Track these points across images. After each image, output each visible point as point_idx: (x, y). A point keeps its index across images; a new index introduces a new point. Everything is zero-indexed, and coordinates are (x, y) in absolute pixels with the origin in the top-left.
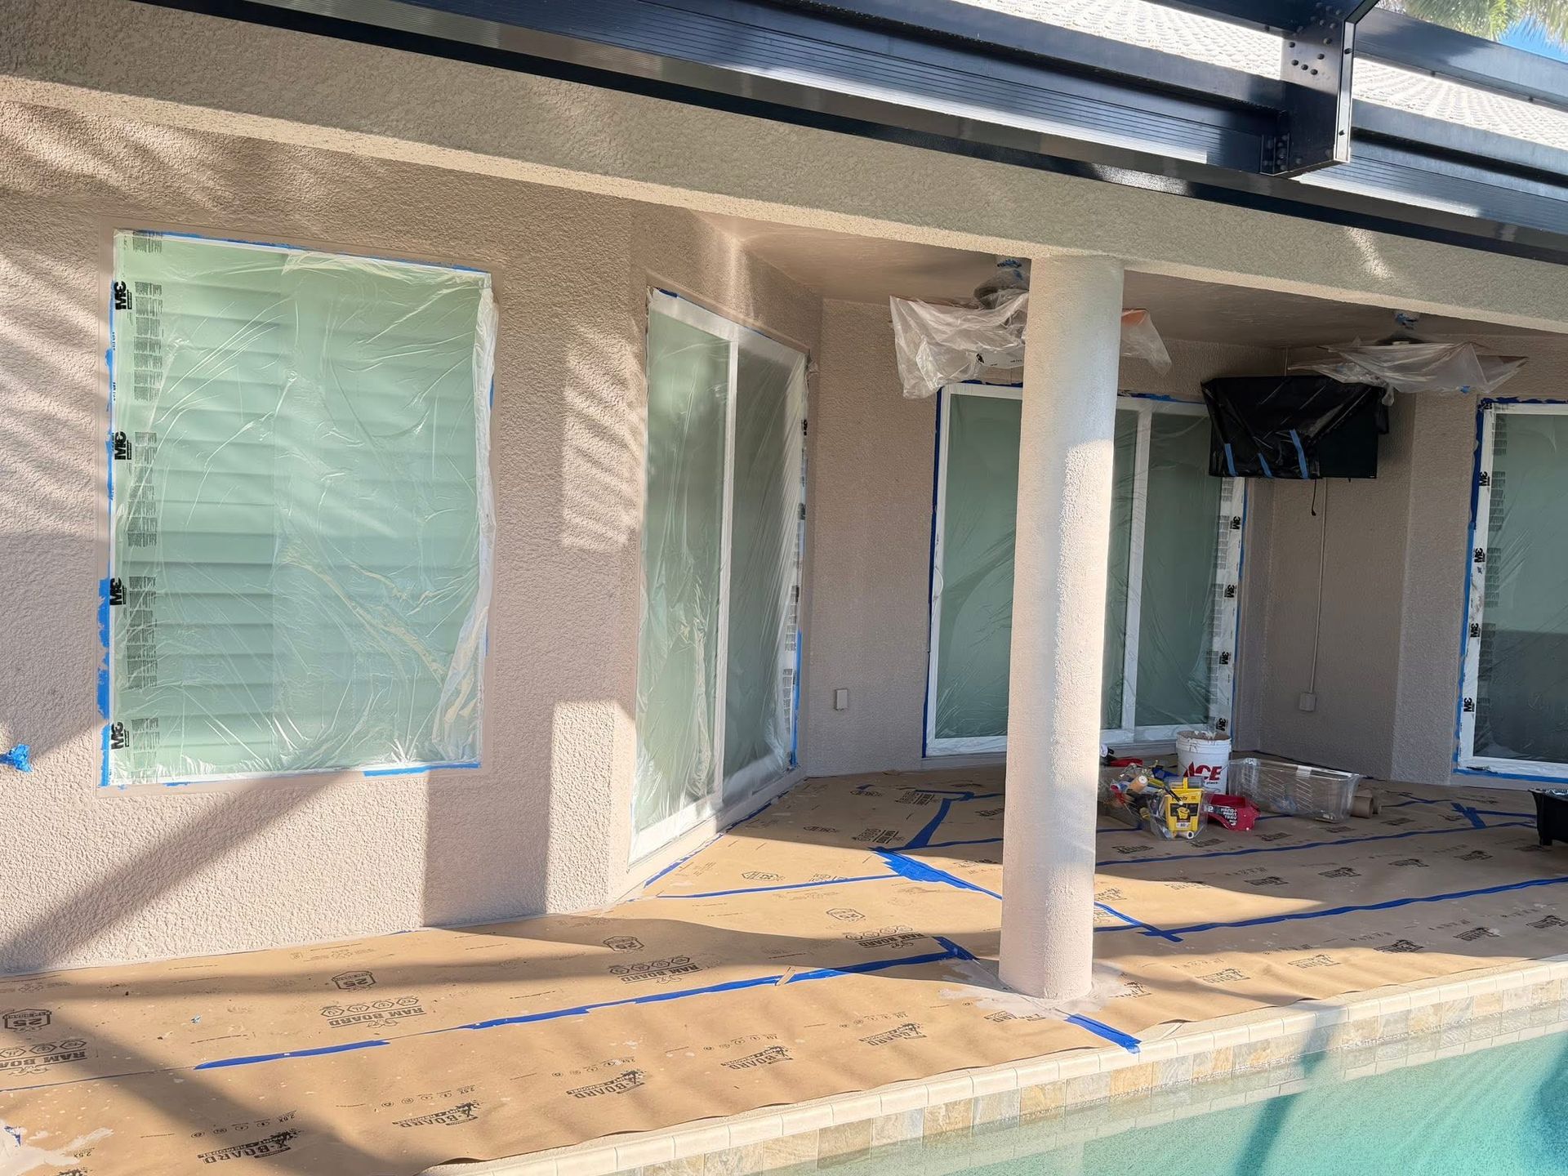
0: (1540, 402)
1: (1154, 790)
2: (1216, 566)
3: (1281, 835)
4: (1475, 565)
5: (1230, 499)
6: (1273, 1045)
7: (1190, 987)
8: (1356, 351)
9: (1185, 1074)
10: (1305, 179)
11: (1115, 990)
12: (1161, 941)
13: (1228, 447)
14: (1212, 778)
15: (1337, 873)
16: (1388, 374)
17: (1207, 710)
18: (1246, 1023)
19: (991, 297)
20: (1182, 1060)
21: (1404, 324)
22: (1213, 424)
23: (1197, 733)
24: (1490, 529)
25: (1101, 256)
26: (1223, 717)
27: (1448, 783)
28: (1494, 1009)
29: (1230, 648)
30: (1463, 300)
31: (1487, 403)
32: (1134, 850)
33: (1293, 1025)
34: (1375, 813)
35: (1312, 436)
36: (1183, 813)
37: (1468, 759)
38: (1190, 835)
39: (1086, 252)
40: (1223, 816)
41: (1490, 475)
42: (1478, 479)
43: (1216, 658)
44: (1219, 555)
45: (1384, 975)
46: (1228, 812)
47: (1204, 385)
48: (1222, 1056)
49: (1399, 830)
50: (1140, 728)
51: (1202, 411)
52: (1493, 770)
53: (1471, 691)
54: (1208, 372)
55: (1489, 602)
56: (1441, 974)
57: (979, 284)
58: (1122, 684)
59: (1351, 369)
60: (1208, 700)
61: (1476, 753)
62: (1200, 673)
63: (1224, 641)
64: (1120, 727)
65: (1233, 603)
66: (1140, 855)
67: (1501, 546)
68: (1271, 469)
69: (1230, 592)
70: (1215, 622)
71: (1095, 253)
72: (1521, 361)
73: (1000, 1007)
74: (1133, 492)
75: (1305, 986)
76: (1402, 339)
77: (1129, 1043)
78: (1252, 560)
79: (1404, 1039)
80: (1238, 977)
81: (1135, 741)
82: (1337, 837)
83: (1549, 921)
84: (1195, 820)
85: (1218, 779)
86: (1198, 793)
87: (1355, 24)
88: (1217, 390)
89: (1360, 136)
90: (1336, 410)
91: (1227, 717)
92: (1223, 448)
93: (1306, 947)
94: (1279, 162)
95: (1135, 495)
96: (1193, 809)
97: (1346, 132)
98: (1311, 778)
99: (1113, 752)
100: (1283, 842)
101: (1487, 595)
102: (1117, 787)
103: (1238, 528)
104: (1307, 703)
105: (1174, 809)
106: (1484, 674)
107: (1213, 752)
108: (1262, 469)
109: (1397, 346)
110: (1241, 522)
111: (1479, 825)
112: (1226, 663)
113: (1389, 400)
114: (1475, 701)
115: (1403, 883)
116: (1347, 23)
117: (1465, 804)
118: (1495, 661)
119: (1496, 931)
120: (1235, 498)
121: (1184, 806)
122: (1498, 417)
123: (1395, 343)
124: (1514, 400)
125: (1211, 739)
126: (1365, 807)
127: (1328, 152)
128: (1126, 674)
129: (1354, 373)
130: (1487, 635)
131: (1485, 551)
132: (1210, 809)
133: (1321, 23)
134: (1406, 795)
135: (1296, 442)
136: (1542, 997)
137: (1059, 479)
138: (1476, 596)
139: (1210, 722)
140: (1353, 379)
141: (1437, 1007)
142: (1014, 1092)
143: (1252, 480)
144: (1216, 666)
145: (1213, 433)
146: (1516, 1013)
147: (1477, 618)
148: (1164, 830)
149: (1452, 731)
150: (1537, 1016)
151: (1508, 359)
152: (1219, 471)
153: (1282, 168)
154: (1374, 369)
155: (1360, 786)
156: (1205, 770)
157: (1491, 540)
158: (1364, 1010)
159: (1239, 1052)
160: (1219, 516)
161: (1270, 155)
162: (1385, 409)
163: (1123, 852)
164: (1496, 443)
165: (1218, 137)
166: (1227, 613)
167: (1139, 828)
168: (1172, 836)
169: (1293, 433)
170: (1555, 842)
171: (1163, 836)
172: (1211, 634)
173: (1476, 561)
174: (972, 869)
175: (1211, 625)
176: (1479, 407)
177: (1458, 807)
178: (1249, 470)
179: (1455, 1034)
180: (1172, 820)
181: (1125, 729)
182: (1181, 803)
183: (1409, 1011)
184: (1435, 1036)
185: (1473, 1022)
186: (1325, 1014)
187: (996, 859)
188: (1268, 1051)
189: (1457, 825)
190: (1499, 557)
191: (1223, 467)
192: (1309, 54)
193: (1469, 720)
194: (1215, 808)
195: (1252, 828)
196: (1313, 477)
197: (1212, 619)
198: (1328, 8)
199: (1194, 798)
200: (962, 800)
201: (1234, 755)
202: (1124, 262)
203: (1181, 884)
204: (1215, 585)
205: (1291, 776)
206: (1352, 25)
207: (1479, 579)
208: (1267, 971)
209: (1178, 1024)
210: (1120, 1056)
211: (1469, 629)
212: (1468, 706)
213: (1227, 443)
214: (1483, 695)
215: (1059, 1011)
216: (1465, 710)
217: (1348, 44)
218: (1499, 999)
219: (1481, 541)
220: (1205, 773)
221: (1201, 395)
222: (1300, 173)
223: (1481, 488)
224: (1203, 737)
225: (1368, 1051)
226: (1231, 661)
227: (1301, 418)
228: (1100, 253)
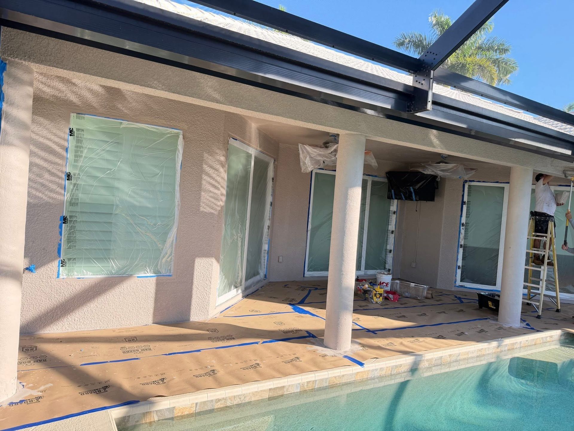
0: (481, 182)
1: (370, 289)
2: (388, 225)
3: (406, 303)
4: (462, 227)
5: (393, 206)
6: (403, 366)
7: (379, 348)
8: (430, 165)
9: (377, 374)
10: (418, 114)
11: (357, 348)
12: (371, 334)
13: (393, 191)
14: (386, 286)
15: (422, 315)
16: (438, 172)
17: (385, 266)
18: (395, 359)
19: (328, 145)
20: (376, 370)
21: (443, 158)
22: (389, 184)
23: (382, 272)
24: (466, 217)
27: (453, 290)
28: (466, 356)
29: (392, 249)
30: (461, 152)
31: (466, 181)
32: (364, 306)
33: (408, 360)
34: (432, 297)
35: (417, 189)
36: (378, 296)
37: (459, 283)
38: (380, 302)
39: (355, 133)
40: (389, 297)
41: (466, 202)
42: (463, 203)
43: (388, 251)
44: (390, 221)
45: (435, 346)
46: (391, 296)
47: (386, 173)
48: (388, 369)
49: (439, 303)
50: (366, 270)
51: (386, 180)
52: (466, 286)
53: (460, 263)
54: (387, 169)
55: (465, 238)
56: (451, 346)
57: (324, 141)
58: (361, 258)
60: (385, 263)
61: (461, 281)
62: (383, 256)
63: (390, 246)
64: (361, 270)
65: (393, 235)
66: (365, 308)
67: (469, 222)
68: (405, 198)
69: (392, 232)
70: (388, 241)
71: (357, 133)
72: (476, 170)
73: (324, 353)
74: (366, 203)
75: (412, 348)
76: (443, 162)
77: (361, 364)
78: (399, 223)
79: (440, 365)
80: (393, 345)
81: (365, 274)
82: (422, 304)
83: (482, 331)
84: (381, 298)
85: (388, 286)
86: (382, 290)
87: (434, 71)
88: (390, 175)
89: (434, 103)
90: (424, 181)
91: (391, 268)
92: (391, 191)
93: (413, 337)
94: (411, 109)
96: (381, 295)
97: (430, 101)
98: (414, 287)
99: (359, 277)
100: (406, 305)
101: (465, 236)
102: (359, 288)
103: (395, 214)
104: (414, 265)
105: (375, 295)
106: (464, 259)
107: (387, 278)
108: (402, 197)
109: (441, 164)
110: (396, 212)
111: (462, 302)
113: (438, 179)
114: (461, 266)
115: (440, 318)
116: (431, 71)
117: (458, 296)
118: (467, 255)
119: (467, 333)
120: (394, 205)
122: (469, 185)
124: (473, 181)
125: (386, 274)
126: (430, 296)
127: (425, 107)
128: (362, 255)
129: (429, 171)
130: (465, 247)
131: (465, 223)
132: (386, 295)
133: (424, 70)
134: (441, 293)
135: (412, 190)
137: (346, 197)
138: (462, 236)
139: (386, 269)
140: (429, 173)
141: (450, 356)
142: (327, 378)
143: (399, 201)
144: (388, 253)
145: (389, 187)
146: (472, 358)
147: (462, 243)
148: (372, 301)
149: (454, 275)
150: (478, 358)
151: (472, 169)
152: (390, 197)
153: (412, 111)
154: (435, 170)
155: (428, 290)
157: (466, 221)
158: (428, 356)
159: (393, 368)
160: (390, 211)
161: (409, 107)
162: (437, 182)
163: (361, 307)
164: (468, 193)
165: (394, 101)
166: (391, 239)
167: (365, 300)
168: (374, 302)
169: (411, 188)
170: (483, 308)
172: (387, 244)
173: (462, 226)
174: (317, 311)
175: (387, 241)
176: (464, 182)
177: (456, 297)
178: (398, 197)
179: (455, 363)
180: (375, 298)
182: (377, 293)
183: (442, 357)
184: (449, 364)
185: (460, 360)
186: (417, 357)
187: (324, 308)
188: (401, 368)
189: (455, 302)
190: (469, 225)
191: (391, 197)
192: (421, 79)
193: (459, 272)
195: (398, 301)
196: (416, 200)
197: (387, 240)
198: (426, 66)
199: (381, 292)
201: (393, 279)
202: (366, 136)
203: (377, 317)
204: (388, 230)
205: (409, 286)
207: (463, 231)
208: (401, 344)
209: (376, 359)
210: (358, 368)
211: (460, 245)
212: (459, 267)
213: (392, 189)
214: (463, 265)
215: (341, 354)
216: (458, 269)
217: (432, 77)
219: (464, 220)
220: (384, 284)
221: (386, 176)
223: (464, 205)
224: (384, 274)
225: (430, 368)
226: (392, 252)
227: (414, 183)
228: (359, 133)
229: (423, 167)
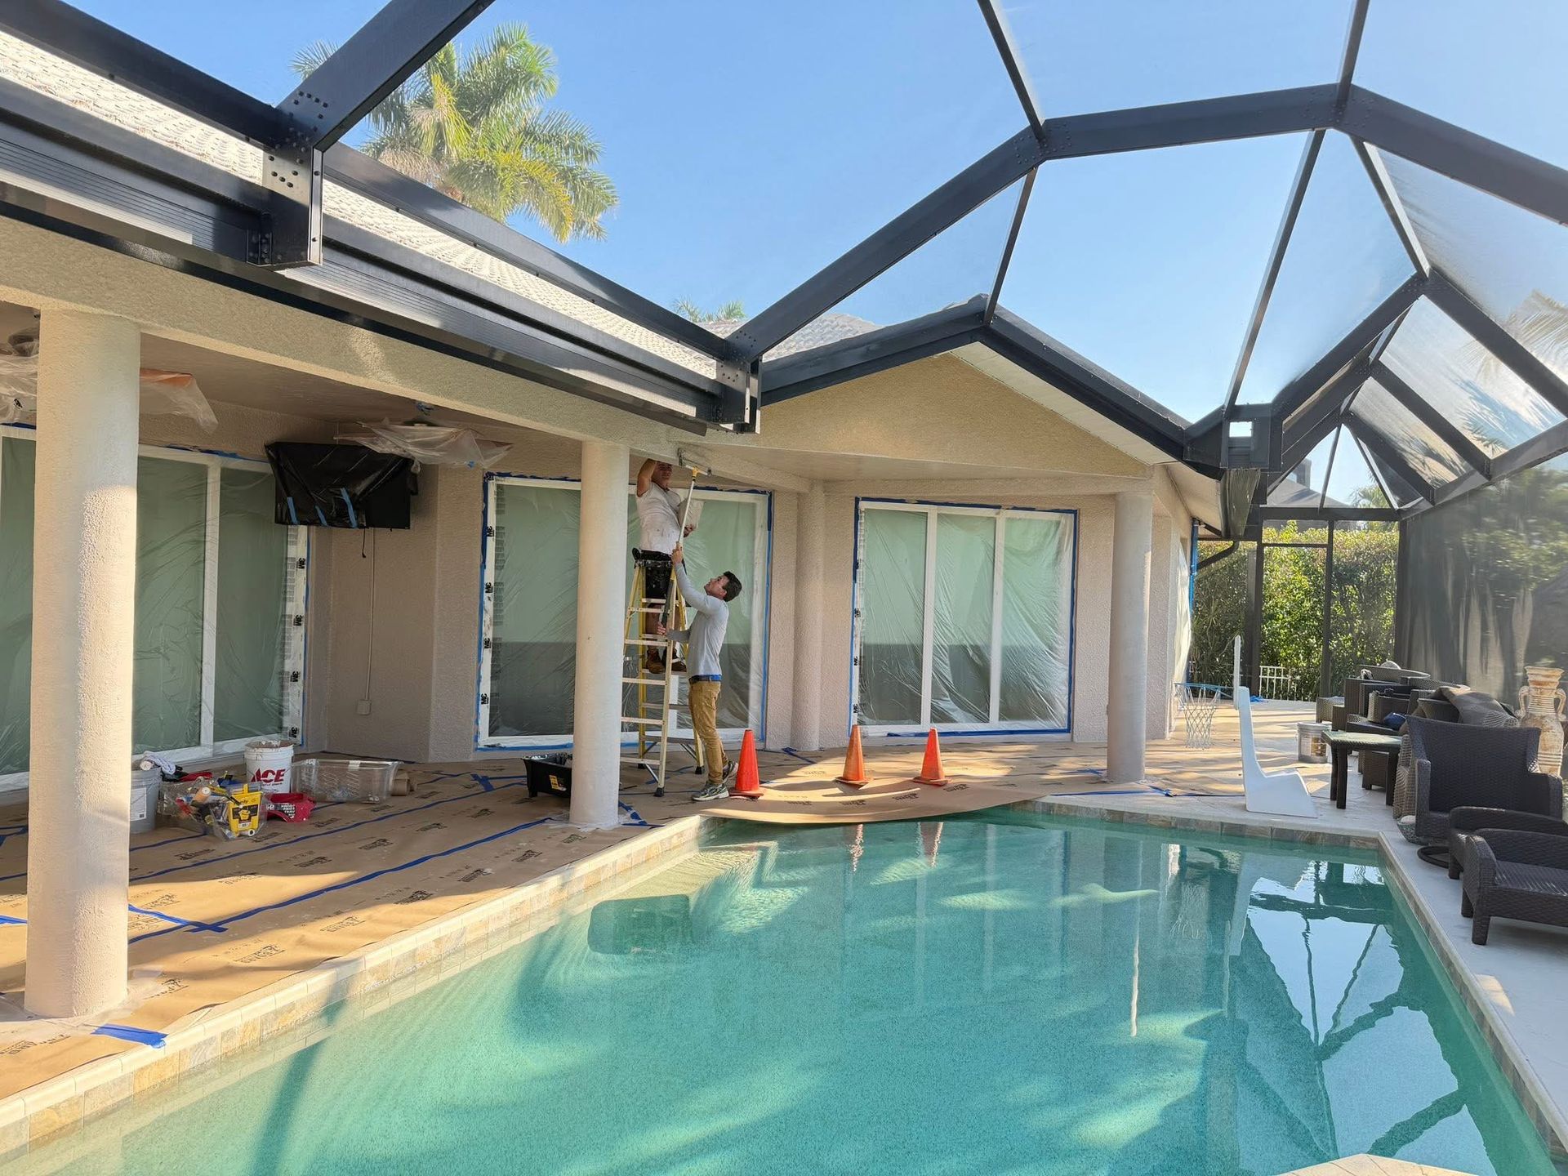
0: (526, 477)
1: (216, 798)
2: (285, 599)
3: (332, 821)
4: (486, 595)
5: (295, 543)
6: (298, 1006)
7: (229, 971)
8: (386, 428)
9: (211, 1054)
10: (288, 273)
11: (152, 990)
12: (207, 935)
13: (290, 500)
14: (277, 780)
15: (374, 845)
16: (410, 448)
17: (281, 722)
18: (273, 993)
19: (27, 345)
20: (209, 1042)
21: (422, 410)
22: (276, 481)
23: (264, 743)
24: (496, 568)
25: (113, 316)
26: (295, 726)
27: (471, 759)
28: (482, 932)
29: (300, 668)
30: (448, 394)
31: (489, 476)
32: (196, 854)
33: (317, 983)
34: (412, 790)
35: (359, 493)
36: (244, 814)
37: (485, 739)
38: (251, 832)
39: (97, 311)
40: (283, 812)
41: (494, 528)
42: (486, 532)
43: (288, 677)
44: (288, 590)
45: (400, 923)
46: (288, 808)
47: (268, 447)
48: (250, 1028)
49: (428, 801)
50: (219, 744)
51: (266, 468)
52: (503, 745)
53: (486, 688)
54: (272, 436)
55: (497, 621)
56: (442, 914)
57: (15, 331)
58: (200, 706)
59: (384, 442)
60: (281, 713)
61: (491, 734)
62: (274, 692)
63: (294, 662)
64: (199, 744)
65: (301, 630)
66: (201, 859)
67: (503, 581)
68: (327, 520)
69: (298, 621)
70: (286, 647)
71: (106, 313)
72: (509, 446)
73: (17, 1038)
74: (205, 536)
75: (331, 947)
76: (421, 422)
77: (154, 1039)
78: (317, 594)
79: (413, 972)
80: (274, 952)
81: (214, 755)
82: (379, 814)
83: (529, 854)
84: (255, 819)
85: (282, 780)
86: (257, 795)
87: (323, 152)
88: (279, 452)
89: (328, 243)
90: (377, 474)
91: (299, 726)
92: (285, 501)
93: (338, 913)
94: (263, 256)
95: (208, 539)
96: (253, 810)
97: (317, 239)
98: (360, 770)
99: (181, 769)
100: (332, 827)
101: (495, 616)
102: (182, 801)
103: (303, 568)
104: (363, 708)
105: (236, 813)
106: (495, 675)
107: (276, 758)
108: (319, 519)
109: (417, 427)
110: (305, 562)
111: (489, 788)
112: (297, 681)
113: (416, 469)
114: (489, 696)
115: (427, 843)
116: (315, 150)
117: (480, 774)
118: (502, 665)
119: (488, 870)
120: (300, 543)
121: (245, 808)
122: (499, 487)
123: (416, 424)
124: (508, 475)
125: (277, 747)
126: (404, 787)
127: (303, 253)
128: (204, 697)
129: (386, 445)
130: (496, 646)
131: (493, 584)
132: (272, 807)
133: (295, 145)
134: (438, 773)
135: (346, 498)
136: (517, 915)
137: (78, 523)
138: (488, 618)
139: (284, 732)
140: (387, 450)
141: (438, 941)
142: (21, 1122)
143: (314, 528)
144: (288, 683)
145: (277, 488)
146: (499, 931)
147: (489, 634)
148: (227, 832)
149: (473, 720)
150: (513, 929)
151: (499, 444)
152: (283, 520)
153: (266, 260)
154: (400, 444)
155: (400, 770)
156: (270, 774)
157: (496, 577)
158: (377, 957)
159: (265, 1020)
160: (287, 558)
161: (255, 248)
162: (415, 475)
163: (184, 858)
164: (498, 506)
165: (211, 226)
166: (296, 639)
167: (205, 834)
168: (235, 836)
169: (343, 491)
170: (540, 794)
171: (226, 837)
172: (283, 657)
173: (487, 592)
174: (16, 902)
175: (283, 650)
176: (485, 478)
177: (475, 777)
178: (310, 521)
179: (452, 959)
180: (234, 823)
181: (205, 746)
182: (241, 807)
183: (415, 950)
184: (437, 964)
185: (465, 947)
186: (344, 968)
188: (294, 1012)
189: (473, 791)
190: (503, 589)
191: (286, 517)
192: (285, 168)
193: (485, 710)
194: (276, 806)
195: (309, 817)
196: (360, 527)
197: (284, 644)
198: (299, 134)
199: (254, 800)
200: (18, 833)
201: (297, 758)
202: (140, 326)
203: (235, 878)
204: (285, 615)
205: (344, 770)
206: (320, 152)
207: (489, 605)
208: (301, 942)
209: (208, 1009)
210: (146, 1054)
211: (483, 642)
212: (484, 699)
213: (288, 496)
214: (495, 691)
215: (87, 1025)
216: (482, 703)
217: (317, 168)
218: (486, 924)
219: (490, 577)
220: (271, 776)
221: (265, 455)
222: (283, 268)
223: (488, 538)
224: (270, 746)
225: (382, 990)
226: (301, 679)
227: (349, 480)
228: (112, 313)
229: (367, 432)
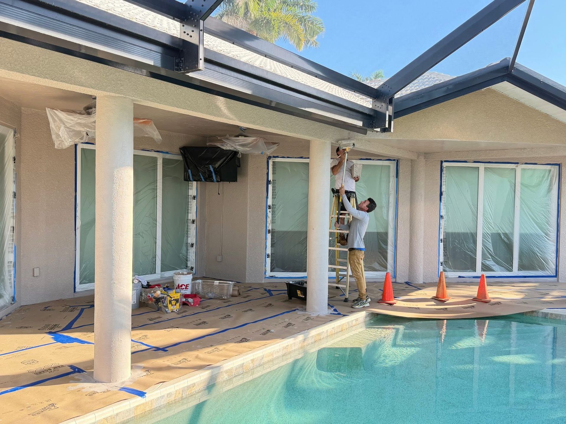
0: (285, 158)
1: (163, 295)
2: (188, 212)
3: (208, 306)
4: (268, 210)
5: (192, 189)
6: (196, 384)
7: (168, 368)
8: (227, 139)
9: (163, 402)
11: (140, 374)
12: (160, 352)
13: (190, 171)
14: (186, 288)
15: (225, 317)
16: (237, 147)
17: (187, 264)
18: (187, 378)
19: (90, 110)
20: (162, 397)
21: (242, 130)
22: (184, 163)
23: (181, 273)
24: (272, 198)
26: (192, 266)
27: (263, 282)
28: (270, 358)
29: (194, 242)
31: (269, 158)
32: (156, 319)
33: (203, 376)
34: (239, 294)
35: (217, 167)
36: (174, 302)
37: (269, 273)
38: (176, 310)
40: (188, 302)
41: (272, 181)
42: (268, 182)
43: (189, 245)
44: (189, 209)
45: (236, 352)
46: (190, 300)
47: (181, 149)
48: (178, 392)
49: (247, 299)
50: (163, 273)
51: (180, 158)
52: (276, 276)
53: (269, 251)
54: (182, 144)
55: (273, 222)
56: (254, 348)
57: (86, 105)
58: (156, 257)
59: (227, 145)
60: (187, 261)
61: (271, 271)
62: (184, 252)
63: (192, 239)
64: (155, 273)
65: (194, 225)
66: (157, 321)
67: (276, 204)
68: (204, 179)
69: (193, 222)
70: (189, 233)
72: (278, 144)
73: (92, 390)
75: (209, 360)
76: (242, 135)
77: (142, 394)
78: (200, 210)
79: (242, 373)
80: (187, 361)
81: (161, 278)
82: (226, 304)
83: (290, 324)
84: (178, 304)
85: (188, 288)
86: (179, 295)
88: (185, 151)
90: (225, 158)
91: (194, 266)
92: (188, 171)
93: (211, 346)
94: (181, 68)
95: (158, 188)
96: (177, 301)
97: (202, 59)
98: (219, 285)
99: (149, 283)
101: (272, 219)
102: (150, 296)
103: (195, 199)
104: (220, 259)
105: (170, 302)
106: (272, 245)
107: (186, 279)
108: (201, 178)
109: (240, 138)
110: (196, 197)
111: (271, 295)
112: (193, 247)
113: (239, 156)
114: (270, 254)
115: (246, 318)
116: (201, 20)
117: (267, 288)
118: (275, 241)
119: (273, 331)
120: (193, 188)
121: (174, 300)
122: (273, 162)
123: (240, 137)
124: (277, 157)
125: (186, 274)
126: (236, 293)
127: (196, 65)
128: (157, 253)
129: (228, 146)
130: (273, 233)
131: (271, 206)
132: (184, 300)
133: (192, 19)
134: (250, 287)
135: (212, 169)
136: (285, 351)
137: (111, 181)
138: (269, 220)
139: (188, 268)
140: (228, 148)
141: (253, 360)
143: (199, 182)
144: (189, 248)
145: (185, 167)
146: (278, 358)
147: (270, 227)
148: (167, 310)
149: (264, 265)
150: (284, 357)
151: (274, 143)
152: (187, 179)
153: (182, 70)
154: (233, 145)
155: (235, 285)
156: (183, 286)
157: (273, 202)
158: (227, 366)
159: (184, 390)
160: (188, 195)
162: (239, 159)
163: (151, 320)
164: (273, 170)
166: (193, 229)
167: (158, 310)
168: (170, 311)
169: (211, 166)
171: (167, 312)
172: (187, 237)
173: (269, 209)
175: (187, 234)
176: (268, 159)
177: (265, 290)
178: (197, 179)
179: (259, 368)
180: (170, 306)
181: (157, 274)
182: (172, 299)
183: (243, 363)
184: (253, 370)
185: (264, 363)
186: (215, 369)
188: (195, 387)
189: (265, 295)
190: (275, 207)
192: (189, 30)
193: (268, 261)
194: (186, 299)
195: (199, 305)
196: (218, 181)
197: (188, 231)
199: (177, 297)
200: (89, 308)
201: (194, 279)
202: (133, 100)
203: (171, 329)
204: (188, 219)
205: (212, 285)
206: (203, 21)
207: (270, 215)
208: (197, 357)
209: (161, 383)
210: (138, 400)
211: (267, 231)
212: (268, 256)
213: (189, 169)
214: (272, 252)
215: (116, 387)
217: (201, 28)
218: (272, 354)
219: (270, 202)
220: (183, 287)
221: (180, 152)
223: (269, 185)
224: (183, 274)
225: (230, 380)
226: (194, 246)
227: (213, 161)
229: (221, 141)
